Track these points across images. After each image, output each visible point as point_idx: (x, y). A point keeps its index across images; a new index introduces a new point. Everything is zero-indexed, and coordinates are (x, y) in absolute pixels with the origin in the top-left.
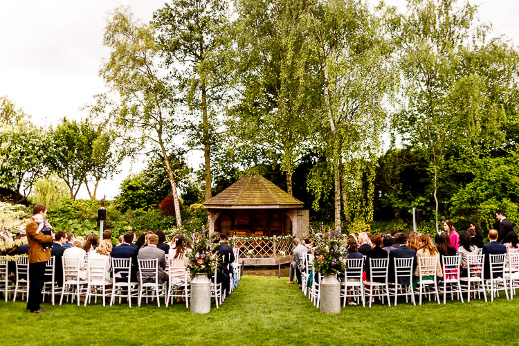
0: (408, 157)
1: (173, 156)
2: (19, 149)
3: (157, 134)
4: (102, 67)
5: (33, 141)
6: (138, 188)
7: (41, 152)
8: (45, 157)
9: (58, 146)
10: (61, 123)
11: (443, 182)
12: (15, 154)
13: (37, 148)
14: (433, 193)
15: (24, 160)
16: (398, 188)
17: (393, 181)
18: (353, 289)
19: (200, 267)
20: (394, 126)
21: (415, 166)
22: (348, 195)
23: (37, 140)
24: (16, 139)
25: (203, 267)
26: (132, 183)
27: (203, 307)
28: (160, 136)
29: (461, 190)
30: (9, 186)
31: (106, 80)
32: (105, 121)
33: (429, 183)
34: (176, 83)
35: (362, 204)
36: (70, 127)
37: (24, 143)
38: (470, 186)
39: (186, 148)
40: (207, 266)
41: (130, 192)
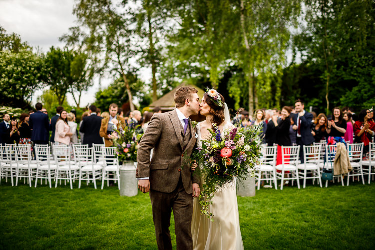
0: (306, 69)
1: (130, 74)
2: (20, 69)
3: (117, 56)
4: (75, 7)
5: (30, 64)
6: (107, 98)
7: (36, 71)
8: (39, 75)
9: (48, 67)
10: (50, 51)
11: (334, 88)
12: (18, 74)
13: (33, 69)
14: (325, 96)
15: (24, 78)
16: (298, 93)
17: (294, 88)
18: (266, 174)
19: (126, 155)
20: (296, 44)
21: (310, 76)
22: (260, 98)
23: (33, 63)
24: (18, 63)
25: (129, 155)
26: (104, 94)
27: (130, 191)
28: (119, 58)
29: (348, 93)
30: (15, 96)
31: (79, 16)
32: (79, 48)
33: (323, 88)
34: (130, 17)
35: (270, 104)
36: (56, 54)
37: (24, 65)
38: (356, 89)
39: (138, 66)
40: (133, 155)
41: (102, 100)
